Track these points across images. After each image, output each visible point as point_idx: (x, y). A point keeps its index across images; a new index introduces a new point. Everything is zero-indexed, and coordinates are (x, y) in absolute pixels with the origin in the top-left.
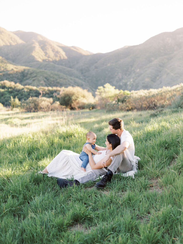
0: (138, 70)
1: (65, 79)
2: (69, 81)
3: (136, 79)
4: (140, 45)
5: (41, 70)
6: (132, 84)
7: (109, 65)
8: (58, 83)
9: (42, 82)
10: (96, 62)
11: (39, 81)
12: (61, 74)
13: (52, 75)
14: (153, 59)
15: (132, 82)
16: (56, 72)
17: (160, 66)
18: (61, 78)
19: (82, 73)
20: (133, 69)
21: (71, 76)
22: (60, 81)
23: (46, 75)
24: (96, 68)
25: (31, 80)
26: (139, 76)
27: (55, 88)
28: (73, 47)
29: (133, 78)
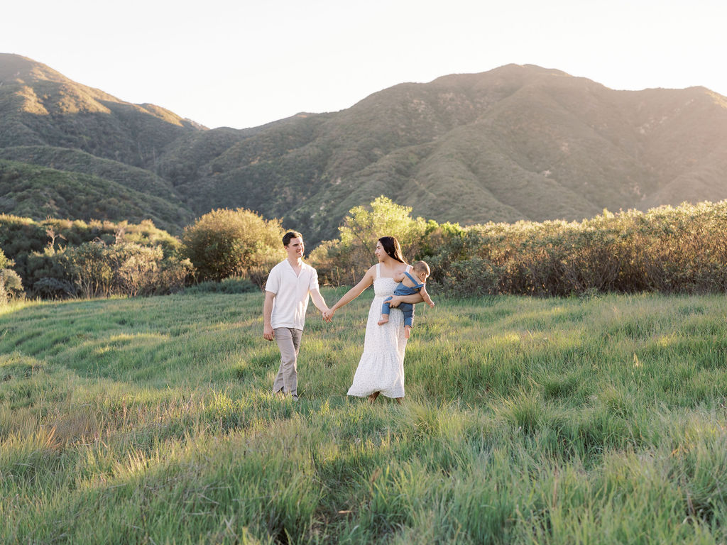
0: (339, 181)
1: (123, 197)
2: (136, 204)
3: (334, 206)
4: (341, 111)
5: (46, 169)
6: (324, 218)
7: (255, 163)
8: (103, 209)
9: (50, 205)
10: (218, 155)
11: (40, 201)
12: (112, 184)
13: (81, 186)
14: (377, 152)
15: (324, 214)
16: (95, 177)
17: (399, 171)
18: (113, 194)
19: (175, 184)
20: (323, 177)
21: (141, 190)
22: (110, 203)
23: (62, 185)
24: (218, 169)
25: (11, 197)
26: (342, 198)
27: (96, 224)
28: (144, 105)
29: (327, 202)
